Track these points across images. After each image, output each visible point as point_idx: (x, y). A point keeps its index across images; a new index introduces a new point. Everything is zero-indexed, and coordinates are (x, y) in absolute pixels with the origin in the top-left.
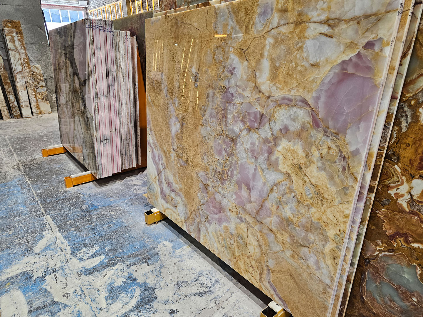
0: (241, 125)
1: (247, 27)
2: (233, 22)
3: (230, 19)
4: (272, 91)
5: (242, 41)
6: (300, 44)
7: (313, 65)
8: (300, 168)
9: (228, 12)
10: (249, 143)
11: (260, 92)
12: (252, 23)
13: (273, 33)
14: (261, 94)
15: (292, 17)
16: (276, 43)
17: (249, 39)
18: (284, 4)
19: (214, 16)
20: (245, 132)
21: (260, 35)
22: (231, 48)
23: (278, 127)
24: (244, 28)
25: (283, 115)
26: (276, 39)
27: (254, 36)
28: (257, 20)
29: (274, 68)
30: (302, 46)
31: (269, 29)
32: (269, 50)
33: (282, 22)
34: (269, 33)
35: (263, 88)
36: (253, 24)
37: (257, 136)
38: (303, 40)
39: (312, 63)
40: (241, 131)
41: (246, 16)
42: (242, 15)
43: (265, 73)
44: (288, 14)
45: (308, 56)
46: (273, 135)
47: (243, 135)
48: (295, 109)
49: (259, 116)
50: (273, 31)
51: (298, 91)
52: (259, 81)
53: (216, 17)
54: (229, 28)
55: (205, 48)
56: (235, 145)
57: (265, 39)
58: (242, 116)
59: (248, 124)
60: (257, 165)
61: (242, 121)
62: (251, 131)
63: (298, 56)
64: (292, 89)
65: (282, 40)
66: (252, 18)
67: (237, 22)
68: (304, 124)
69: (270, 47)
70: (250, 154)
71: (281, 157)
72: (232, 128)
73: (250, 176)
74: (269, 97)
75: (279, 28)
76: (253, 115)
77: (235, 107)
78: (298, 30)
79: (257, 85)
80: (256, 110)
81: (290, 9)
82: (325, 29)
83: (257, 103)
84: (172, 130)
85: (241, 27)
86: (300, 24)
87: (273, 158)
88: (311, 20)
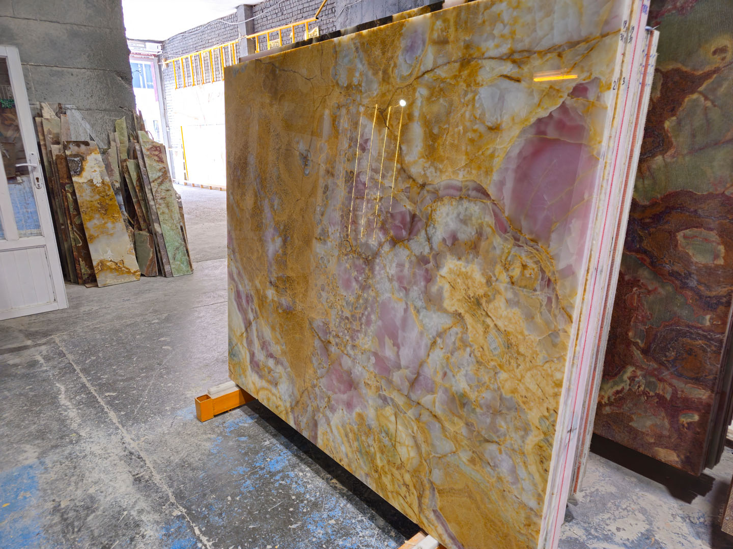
0: (381, 235)
1: (385, 72)
2: (363, 65)
3: (357, 61)
4: (428, 174)
5: (377, 94)
6: (470, 96)
7: (490, 129)
8: (479, 304)
9: (354, 49)
10: (394, 265)
11: (410, 177)
12: (392, 65)
13: (426, 79)
14: (411, 180)
15: (455, 51)
16: (432, 95)
17: (389, 91)
18: (442, 31)
19: (333, 56)
20: (387, 248)
21: (407, 83)
22: (360, 106)
23: (439, 233)
24: (380, 73)
25: (447, 215)
26: (431, 89)
27: (397, 86)
28: (400, 60)
29: (431, 136)
30: (474, 99)
31: (420, 74)
32: (422, 107)
33: (440, 61)
34: (420, 80)
35: (415, 171)
36: (395, 66)
37: (407, 252)
38: (474, 88)
39: (490, 124)
40: (381, 245)
41: (383, 53)
42: (377, 53)
43: (417, 146)
44: (449, 47)
45: (483, 114)
46: (431, 248)
47: (385, 252)
48: (466, 204)
49: (408, 219)
50: (426, 76)
51: (470, 173)
52: (408, 159)
53: (336, 58)
54: (357, 74)
55: (319, 109)
56: (372, 269)
57: (414, 90)
58: (381, 220)
59: (392, 233)
60: (409, 303)
61: (383, 228)
62: (398, 245)
63: (467, 115)
64: (459, 170)
65: (441, 90)
66: (392, 57)
67: (369, 64)
68: (481, 226)
69: (422, 102)
70: (396, 284)
71: (447, 287)
72: (367, 241)
73: (398, 323)
74: (423, 186)
75: (435, 70)
76: (399, 218)
77: (369, 205)
78: (465, 73)
79: (404, 166)
80: (404, 209)
81: (451, 38)
82: (508, 68)
83: (405, 198)
84: (268, 250)
85: (375, 73)
86: (469, 62)
87: (434, 289)
88: (486, 55)
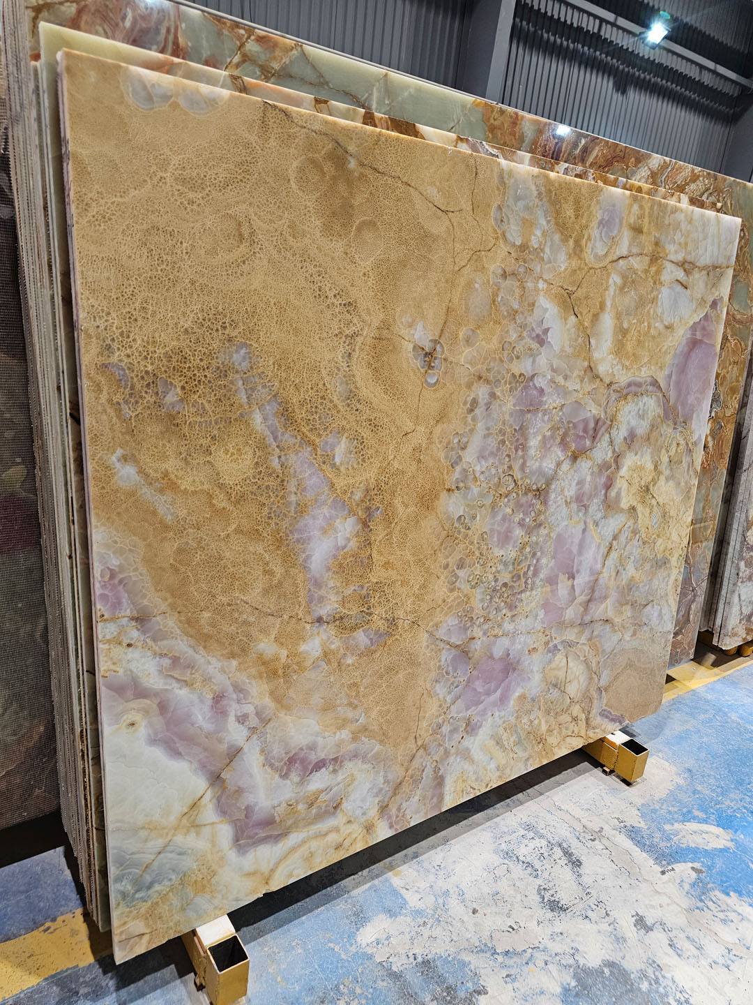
1: (577, 243)
2: (548, 222)
3: (540, 213)
4: (615, 373)
5: (566, 269)
6: (655, 293)
7: (667, 328)
8: (648, 490)
9: (535, 193)
10: (574, 484)
11: (597, 377)
12: (586, 237)
13: (620, 265)
14: (598, 380)
15: (647, 241)
16: (624, 285)
17: (580, 269)
18: (638, 218)
19: (498, 189)
20: (566, 466)
21: (601, 265)
23: (620, 434)
24: (571, 242)
25: (630, 412)
26: (624, 278)
27: (590, 266)
28: (595, 232)
29: (621, 331)
30: (657, 297)
31: (615, 258)
32: (614, 296)
33: (635, 250)
34: (614, 264)
35: (602, 369)
36: (589, 239)
38: (658, 286)
39: (667, 324)
40: (559, 464)
41: (576, 217)
42: (568, 213)
43: (606, 341)
44: (643, 238)
45: (663, 313)
46: (614, 451)
47: (563, 473)
49: (592, 425)
50: (621, 261)
51: (650, 369)
52: (596, 355)
53: (504, 194)
54: (538, 233)
55: (465, 271)
56: (545, 503)
57: (609, 274)
58: (561, 433)
59: (573, 446)
60: (588, 520)
61: (564, 444)
62: (579, 460)
63: (652, 312)
64: (642, 366)
65: (633, 281)
66: (587, 227)
67: (557, 224)
68: (654, 419)
69: (615, 290)
70: (574, 506)
72: (540, 466)
73: (575, 550)
74: (610, 385)
75: (630, 258)
76: (581, 426)
77: (546, 418)
78: (653, 269)
79: (592, 365)
80: (589, 414)
81: (645, 230)
82: (681, 275)
83: (591, 401)
85: (565, 240)
86: (657, 259)
87: (613, 493)
88: (668, 258)
